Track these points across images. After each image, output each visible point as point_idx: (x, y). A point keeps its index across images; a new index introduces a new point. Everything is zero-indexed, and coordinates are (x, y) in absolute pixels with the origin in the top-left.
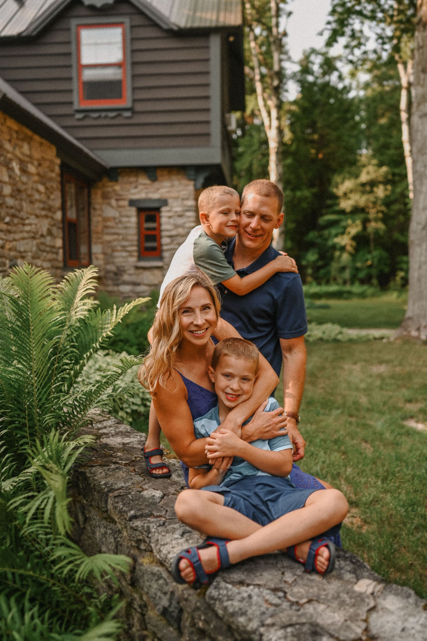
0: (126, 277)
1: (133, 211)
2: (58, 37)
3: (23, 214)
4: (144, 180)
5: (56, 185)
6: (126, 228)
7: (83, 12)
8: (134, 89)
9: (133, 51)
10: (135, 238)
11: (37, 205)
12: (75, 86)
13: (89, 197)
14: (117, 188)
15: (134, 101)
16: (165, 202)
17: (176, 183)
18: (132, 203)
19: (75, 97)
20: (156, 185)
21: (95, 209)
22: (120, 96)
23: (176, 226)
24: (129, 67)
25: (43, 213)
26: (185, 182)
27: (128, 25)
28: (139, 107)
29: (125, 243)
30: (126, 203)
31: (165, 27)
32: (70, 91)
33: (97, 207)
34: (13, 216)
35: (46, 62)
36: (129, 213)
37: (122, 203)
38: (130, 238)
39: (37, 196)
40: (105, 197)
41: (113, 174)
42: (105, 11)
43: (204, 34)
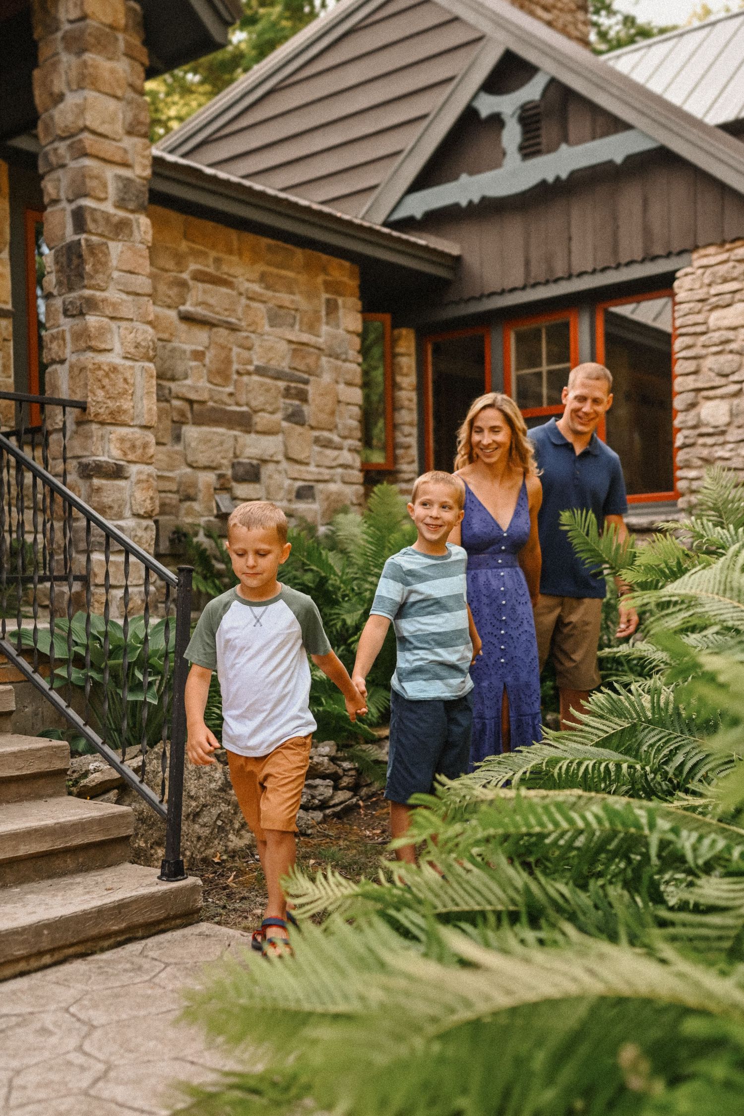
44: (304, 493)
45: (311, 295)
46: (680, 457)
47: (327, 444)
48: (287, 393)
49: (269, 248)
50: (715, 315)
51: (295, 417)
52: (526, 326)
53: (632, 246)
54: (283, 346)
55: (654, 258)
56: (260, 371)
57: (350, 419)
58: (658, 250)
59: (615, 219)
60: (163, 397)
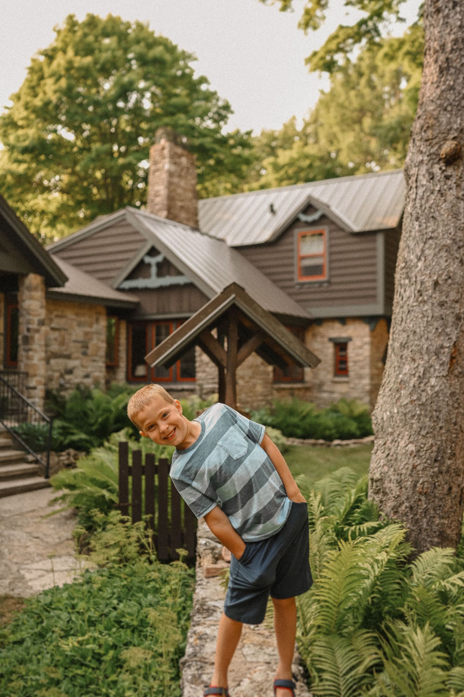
0: (325, 388)
1: (331, 345)
2: (288, 240)
4: (337, 325)
6: (326, 356)
7: (300, 225)
8: (331, 269)
9: (331, 246)
10: (333, 362)
12: (296, 269)
14: (322, 330)
15: (331, 276)
16: (350, 339)
17: (358, 326)
18: (331, 340)
19: (295, 276)
20: (346, 327)
22: (322, 274)
23: (358, 355)
24: (327, 256)
26: (364, 325)
28: (334, 280)
29: (325, 366)
30: (326, 340)
31: (348, 230)
32: (292, 272)
33: (310, 342)
35: (280, 256)
36: (328, 346)
37: (324, 340)
38: (328, 362)
40: (314, 335)
41: (319, 321)
42: (314, 223)
43: (372, 233)
44: (87, 376)
45: (91, 317)
46: (198, 369)
47: (94, 361)
48: (83, 347)
51: (85, 354)
52: (158, 325)
53: (185, 306)
54: (82, 333)
56: (75, 341)
57: (102, 353)
59: (182, 299)
60: (46, 352)
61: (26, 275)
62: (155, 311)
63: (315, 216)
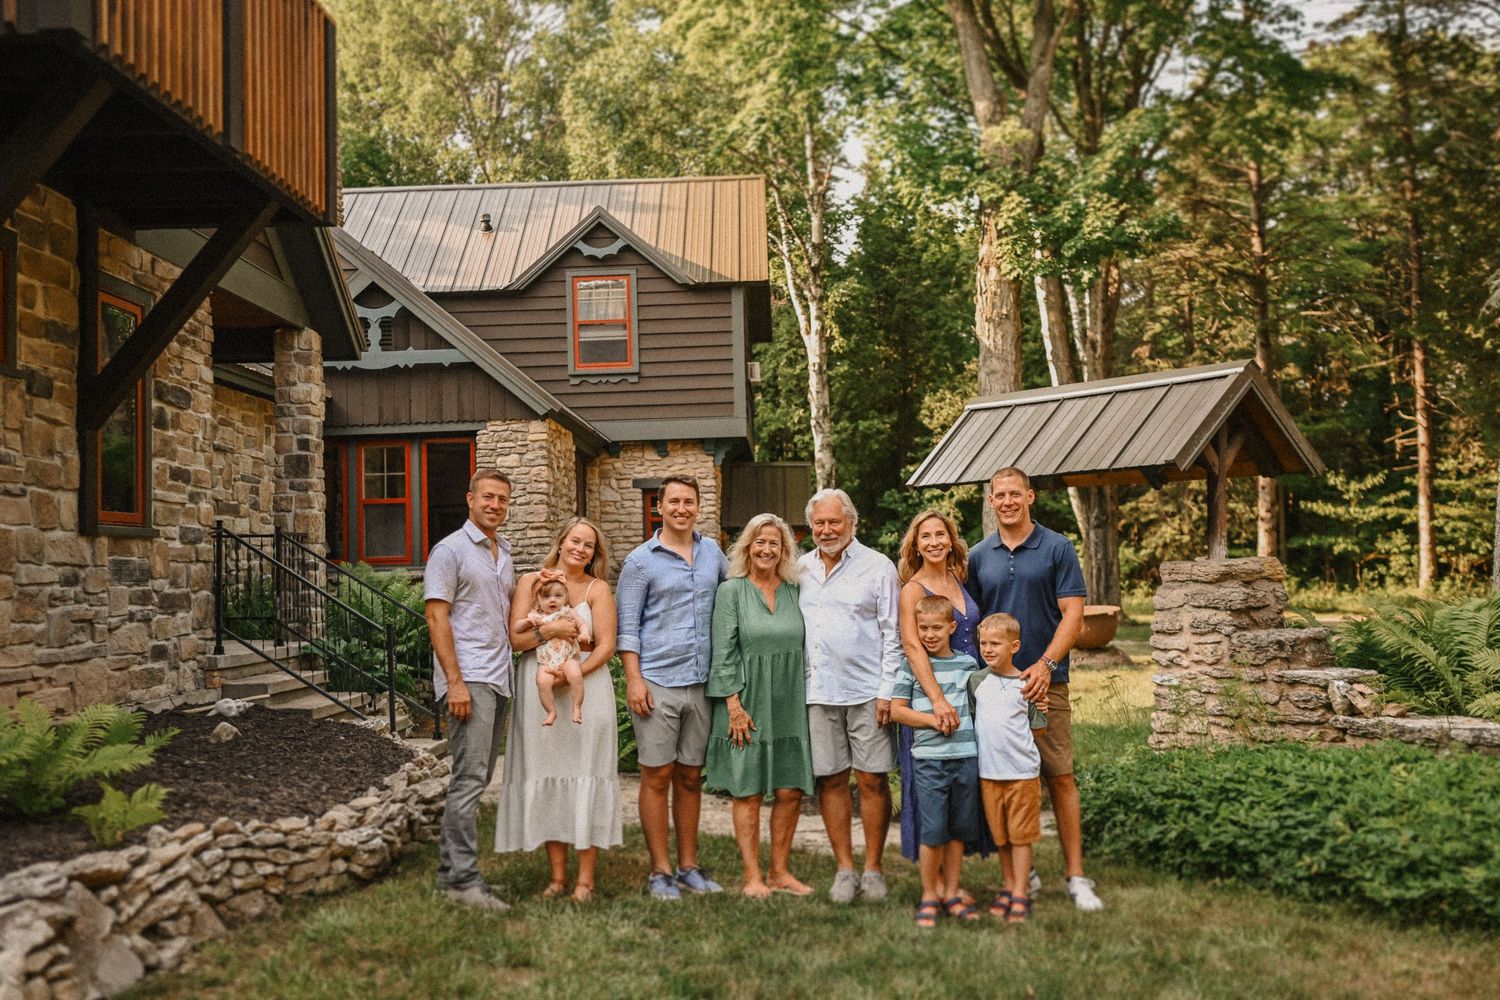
1: (638, 494)
2: (552, 290)
3: (558, 511)
4: (651, 456)
5: (572, 474)
6: (629, 514)
7: (580, 262)
8: (641, 350)
9: (639, 307)
10: (641, 526)
11: (565, 499)
12: (570, 346)
13: (585, 475)
14: (618, 465)
15: (641, 364)
17: (691, 459)
18: (637, 483)
19: (570, 360)
20: (667, 461)
21: (591, 491)
22: (625, 359)
24: (633, 325)
25: (567, 507)
26: (704, 457)
27: (634, 278)
28: (647, 371)
29: (629, 533)
30: (629, 484)
31: (677, 280)
32: (565, 352)
33: (594, 488)
34: (554, 514)
35: (535, 319)
36: (631, 496)
37: (624, 484)
38: (635, 526)
39: (564, 491)
40: (604, 476)
41: (614, 449)
42: (607, 261)
43: (724, 288)
45: (259, 426)
49: (247, 400)
50: (499, 459)
52: (376, 447)
53: (450, 411)
54: (251, 460)
55: (464, 422)
58: (467, 417)
59: (440, 395)
61: (299, 330)
62: (374, 418)
63: (613, 249)
